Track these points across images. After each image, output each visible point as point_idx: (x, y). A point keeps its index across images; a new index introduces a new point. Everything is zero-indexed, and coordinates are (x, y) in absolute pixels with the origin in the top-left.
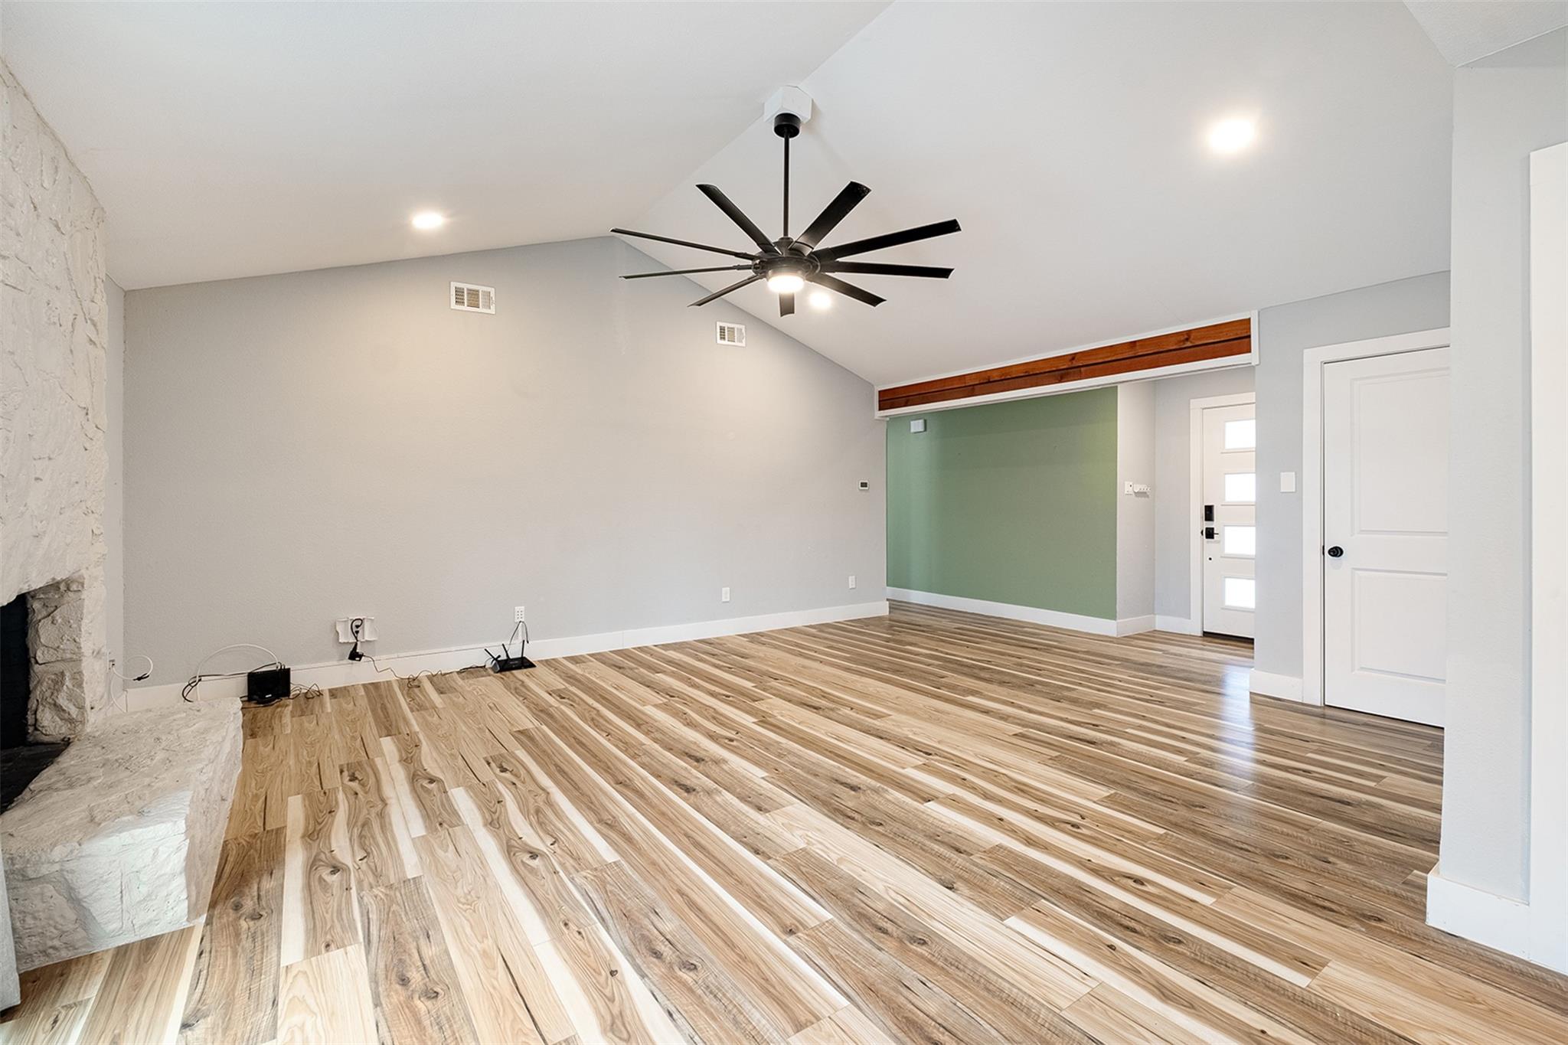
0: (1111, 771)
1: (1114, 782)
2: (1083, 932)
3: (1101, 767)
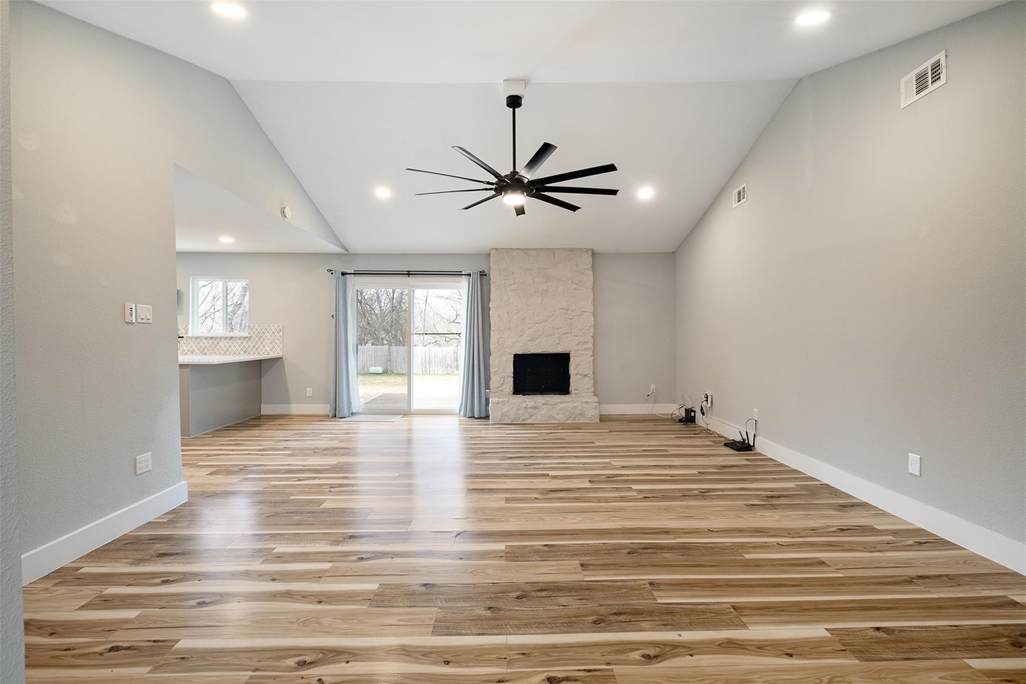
0: (328, 519)
1: (323, 512)
2: (339, 602)
3: (335, 519)
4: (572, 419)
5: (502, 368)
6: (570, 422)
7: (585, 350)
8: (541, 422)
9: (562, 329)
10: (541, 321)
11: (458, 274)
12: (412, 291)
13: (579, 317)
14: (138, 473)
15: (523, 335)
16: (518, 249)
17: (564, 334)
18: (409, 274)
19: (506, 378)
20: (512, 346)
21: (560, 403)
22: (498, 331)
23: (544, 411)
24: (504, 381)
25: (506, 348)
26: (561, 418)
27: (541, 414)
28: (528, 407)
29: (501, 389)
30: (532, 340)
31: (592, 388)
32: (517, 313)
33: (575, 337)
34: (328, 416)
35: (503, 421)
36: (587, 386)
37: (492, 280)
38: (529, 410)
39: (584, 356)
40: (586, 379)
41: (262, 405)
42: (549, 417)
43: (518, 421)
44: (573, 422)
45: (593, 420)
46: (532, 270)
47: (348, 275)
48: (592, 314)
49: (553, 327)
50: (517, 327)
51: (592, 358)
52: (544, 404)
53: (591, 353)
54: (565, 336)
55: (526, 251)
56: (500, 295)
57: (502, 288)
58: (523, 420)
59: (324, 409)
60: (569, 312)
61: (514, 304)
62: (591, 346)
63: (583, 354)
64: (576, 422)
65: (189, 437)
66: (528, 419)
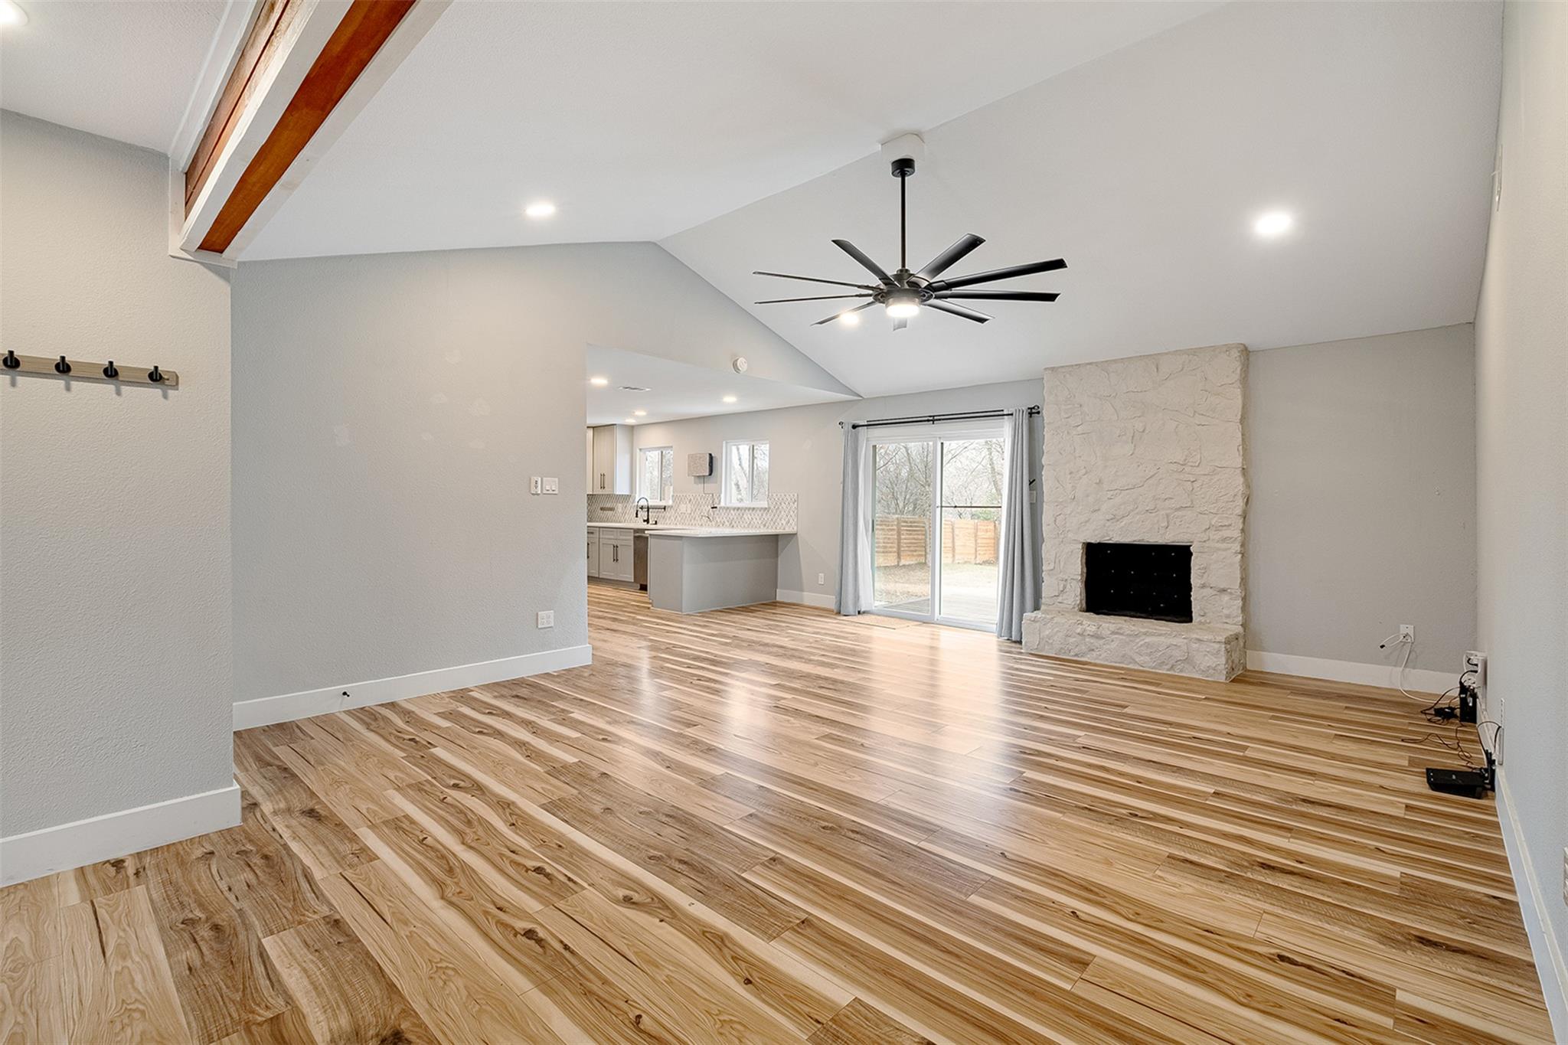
4: (1167, 667)
5: (1062, 564)
6: (1165, 672)
7: (1224, 540)
8: (1106, 663)
9: (1173, 500)
10: (1130, 487)
11: (998, 414)
12: (940, 444)
13: (1209, 477)
14: (539, 627)
15: (1099, 510)
16: (1091, 364)
17: (1177, 510)
18: (933, 419)
19: (1069, 581)
20: (1079, 528)
21: (1145, 634)
22: (1056, 504)
23: (1114, 645)
24: (1065, 587)
25: (1069, 531)
26: (1145, 663)
27: (1109, 649)
28: (1085, 634)
29: (1060, 599)
30: (1114, 519)
31: (1237, 616)
32: (1086, 473)
33: (1200, 515)
34: (833, 611)
35: (1042, 651)
36: (1226, 611)
37: (1045, 421)
38: (1087, 640)
39: (1220, 552)
40: (1226, 598)
41: (778, 590)
42: (1123, 656)
43: (1068, 655)
44: (1168, 672)
45: (1212, 676)
46: (1115, 397)
47: (860, 428)
48: (1239, 471)
49: (1154, 496)
50: (1088, 496)
51: (1240, 556)
52: (1113, 633)
53: (1237, 547)
54: (1180, 513)
55: (1104, 366)
56: (1060, 443)
57: (1063, 432)
58: (1076, 655)
59: (830, 602)
60: (1188, 469)
61: (1082, 458)
62: (1236, 533)
63: (1219, 549)
64: (1176, 674)
65: (681, 611)
66: (1084, 654)
